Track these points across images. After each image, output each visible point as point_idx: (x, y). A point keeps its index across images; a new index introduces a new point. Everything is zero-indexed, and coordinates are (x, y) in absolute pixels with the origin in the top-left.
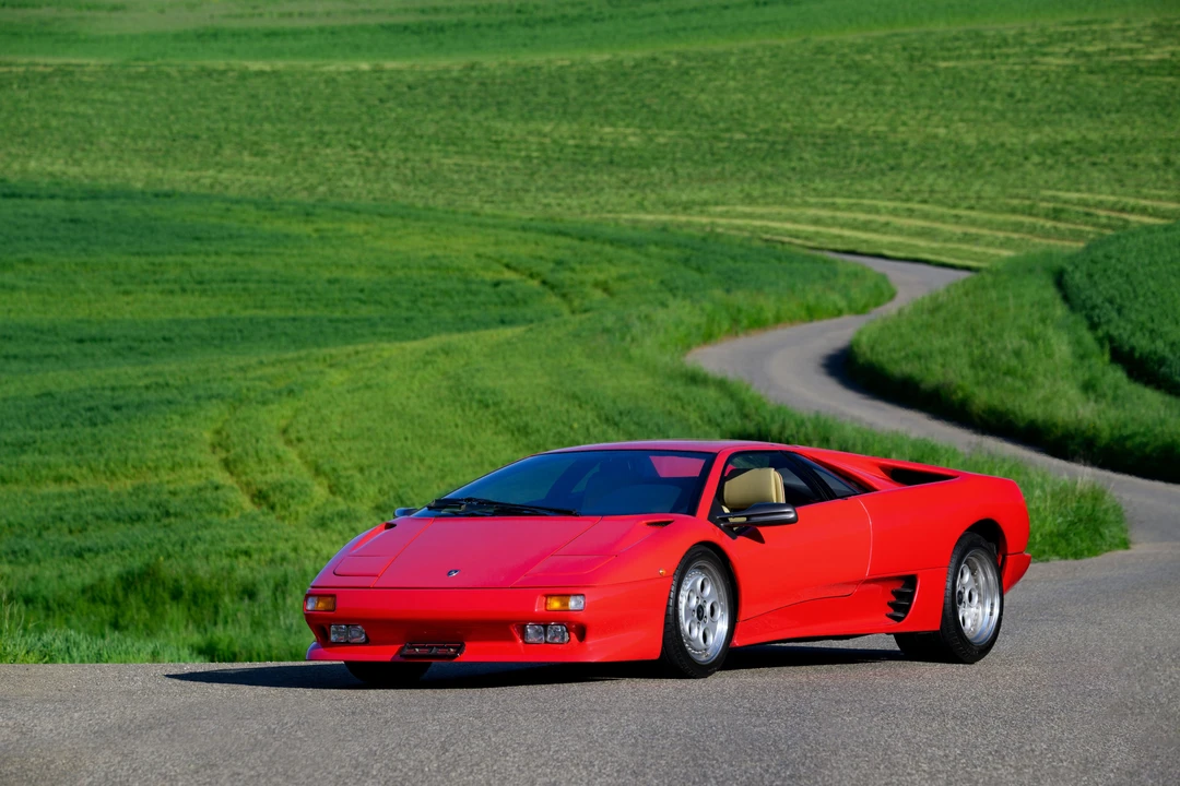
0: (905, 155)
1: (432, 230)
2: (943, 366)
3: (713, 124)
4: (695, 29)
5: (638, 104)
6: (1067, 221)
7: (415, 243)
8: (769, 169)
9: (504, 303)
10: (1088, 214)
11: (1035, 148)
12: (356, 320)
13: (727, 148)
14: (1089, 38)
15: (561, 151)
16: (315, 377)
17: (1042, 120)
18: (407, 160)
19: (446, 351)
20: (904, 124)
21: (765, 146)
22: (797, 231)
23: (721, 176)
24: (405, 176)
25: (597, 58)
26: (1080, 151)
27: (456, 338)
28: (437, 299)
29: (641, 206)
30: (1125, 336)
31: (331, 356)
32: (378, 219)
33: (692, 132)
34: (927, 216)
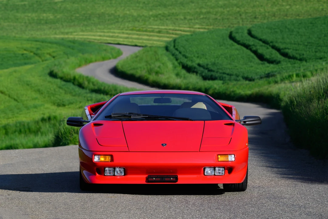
0: (119, 19)
1: (5, 41)
2: (141, 71)
3: (71, 12)
5: (52, 8)
8: (86, 23)
9: (25, 59)
11: (152, 16)
13: (75, 18)
15: (34, 20)
17: (153, 9)
20: (118, 11)
21: (84, 17)
22: (95, 38)
23: (74, 25)
28: (8, 59)
29: (55, 34)
30: (185, 62)
33: (66, 15)
34: (127, 34)
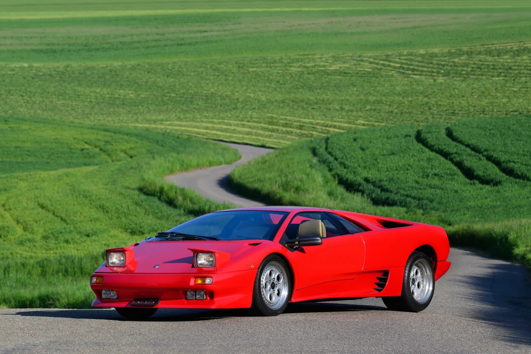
0: (238, 104)
1: (55, 128)
2: (270, 184)
3: (163, 90)
4: (154, 54)
5: (133, 82)
6: (305, 130)
7: (49, 133)
8: (185, 108)
9: (85, 157)
10: (313, 127)
12: (27, 162)
13: (169, 99)
14: (308, 61)
15: (104, 99)
16: (15, 184)
17: (291, 91)
18: (43, 101)
19: (67, 175)
20: (237, 92)
21: (183, 99)
22: (199, 132)
23: (167, 110)
24: (43, 107)
25: (117, 64)
26: (307, 103)
27: (71, 170)
28: (59, 155)
29: (137, 121)
30: (344, 175)
31: (20, 176)
32: (34, 123)
33: (154, 93)
34: (250, 127)
